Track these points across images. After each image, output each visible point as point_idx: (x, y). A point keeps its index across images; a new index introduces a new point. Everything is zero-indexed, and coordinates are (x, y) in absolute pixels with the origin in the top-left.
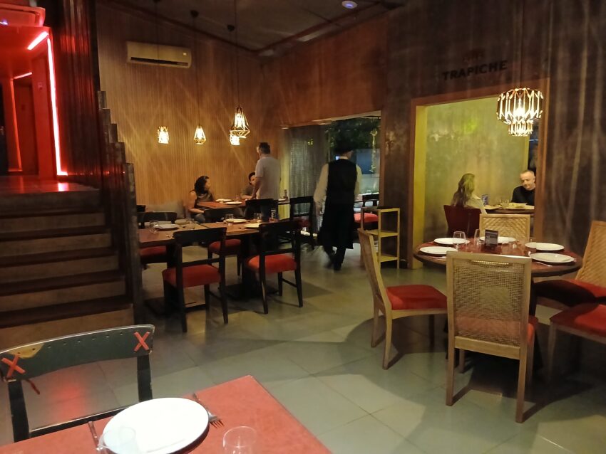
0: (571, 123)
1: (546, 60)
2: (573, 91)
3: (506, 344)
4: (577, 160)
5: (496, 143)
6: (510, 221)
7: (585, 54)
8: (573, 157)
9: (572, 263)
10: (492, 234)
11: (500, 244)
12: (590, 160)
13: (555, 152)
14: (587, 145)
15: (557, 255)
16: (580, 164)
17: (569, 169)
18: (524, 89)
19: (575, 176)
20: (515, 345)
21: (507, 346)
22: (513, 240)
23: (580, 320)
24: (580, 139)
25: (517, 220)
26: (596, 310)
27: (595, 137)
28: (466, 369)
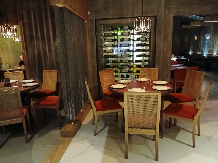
0: (32, 38)
1: (20, 15)
2: (30, 27)
3: (17, 118)
4: (36, 51)
5: (9, 45)
6: (16, 74)
7: (32, 14)
8: (35, 50)
9: (37, 85)
10: (8, 80)
11: (11, 83)
12: (40, 50)
13: (28, 48)
14: (38, 45)
15: (31, 83)
16: (37, 52)
17: (34, 54)
18: (9, 25)
19: (36, 56)
20: (20, 118)
21: (17, 119)
22: (17, 80)
23: (42, 103)
24: (35, 43)
25: (19, 73)
26: (47, 98)
27: (40, 43)
28: (6, 133)
